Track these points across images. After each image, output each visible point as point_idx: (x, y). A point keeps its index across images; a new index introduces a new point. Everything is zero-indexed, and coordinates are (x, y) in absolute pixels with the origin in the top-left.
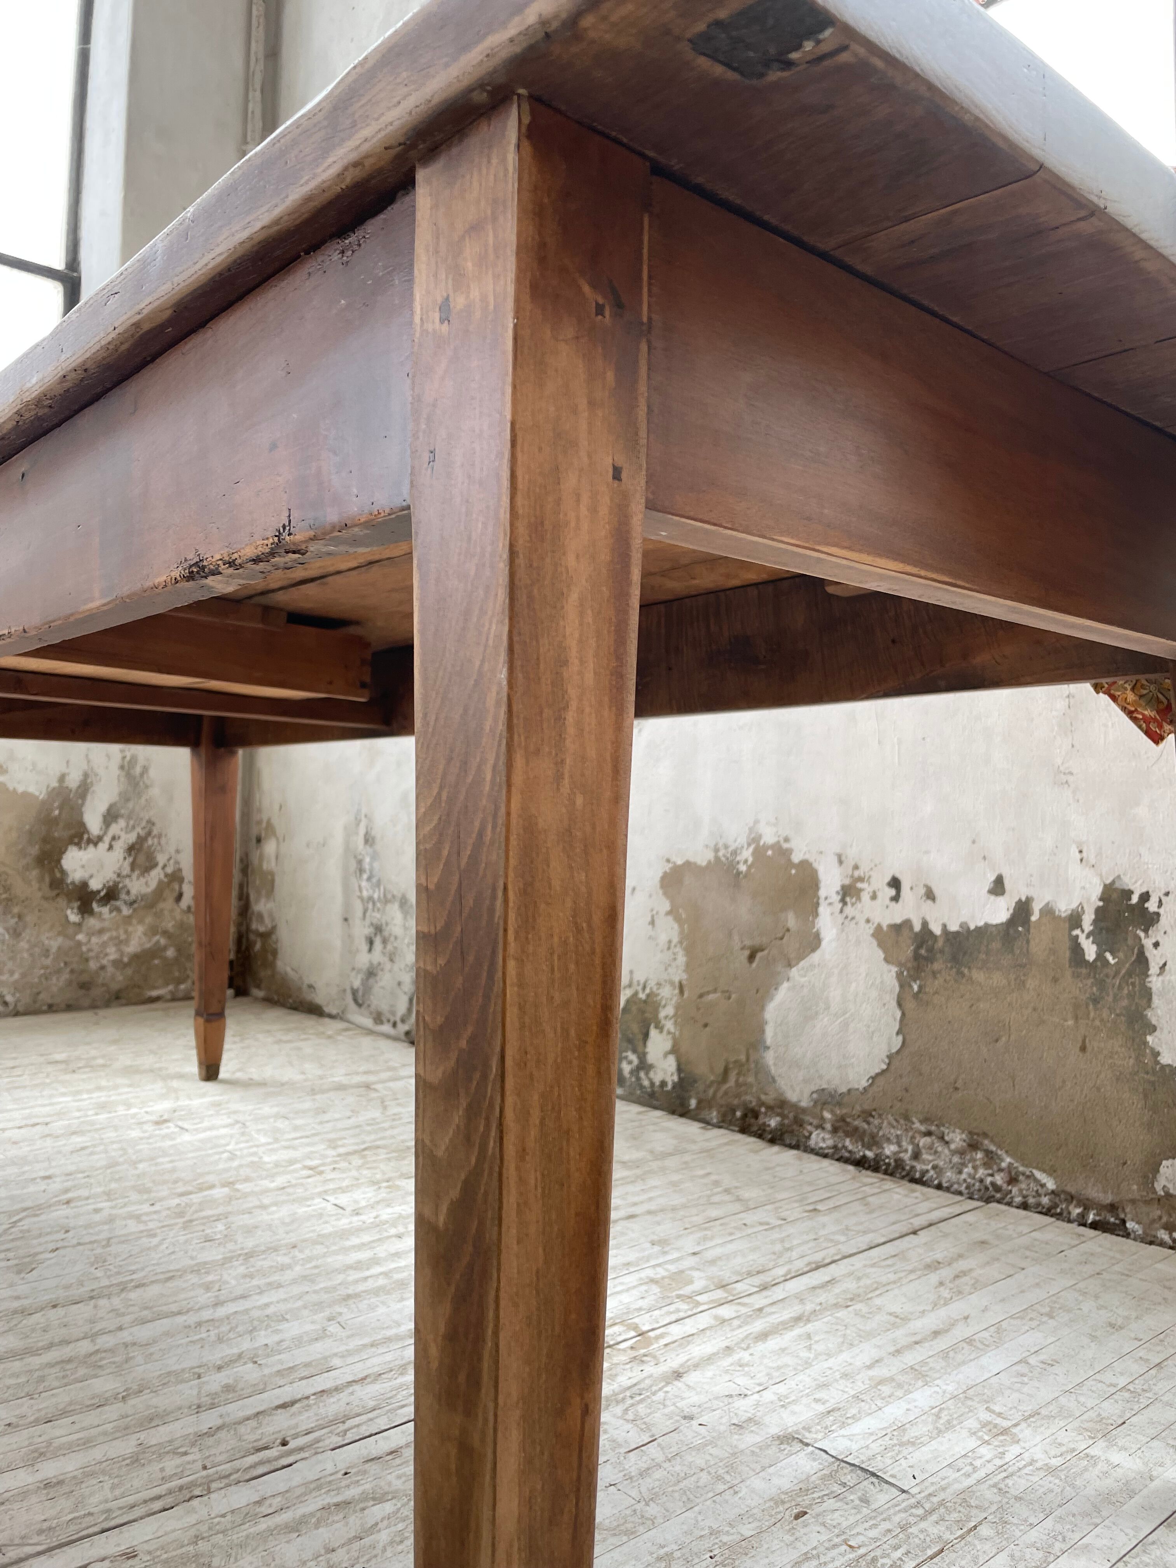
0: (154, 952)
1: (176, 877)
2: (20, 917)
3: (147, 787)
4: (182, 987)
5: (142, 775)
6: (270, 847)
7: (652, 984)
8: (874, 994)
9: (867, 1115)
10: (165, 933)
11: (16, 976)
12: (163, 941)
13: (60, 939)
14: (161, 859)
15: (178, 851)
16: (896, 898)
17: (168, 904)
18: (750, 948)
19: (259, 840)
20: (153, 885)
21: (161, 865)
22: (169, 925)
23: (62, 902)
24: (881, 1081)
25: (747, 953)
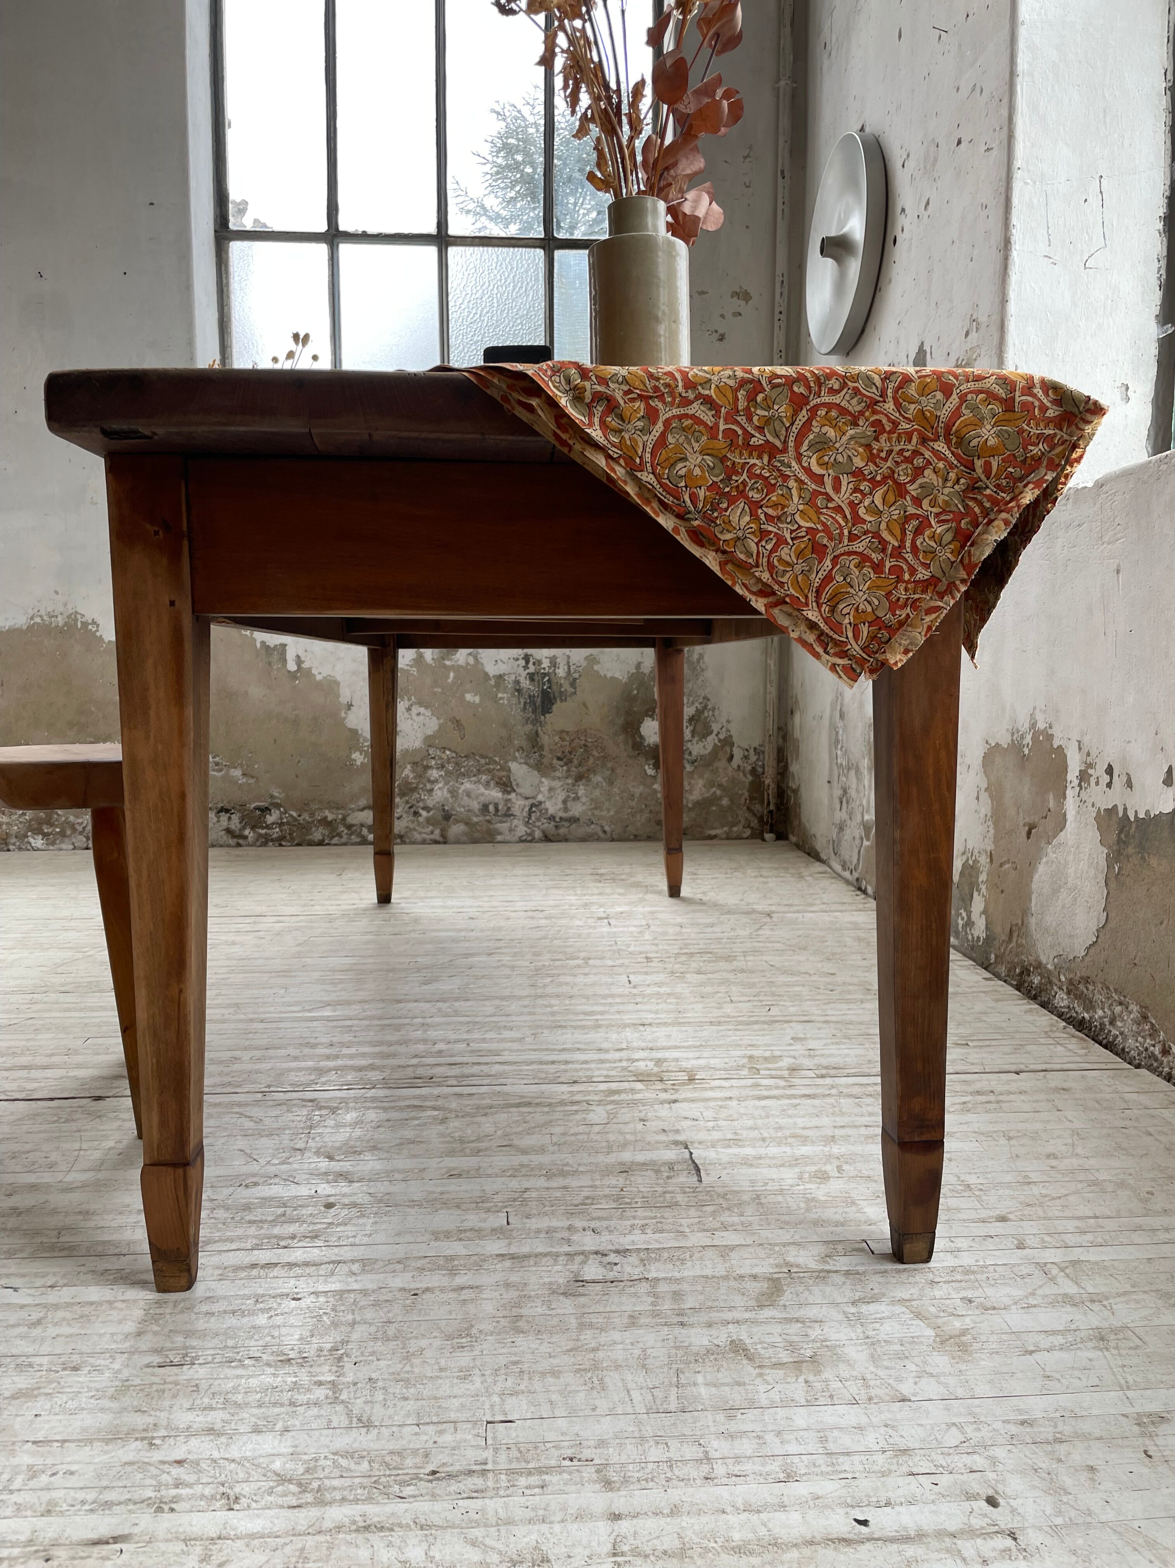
0: (712, 801)
1: (728, 742)
2: (613, 770)
3: (703, 670)
4: (735, 829)
5: (698, 661)
6: (797, 717)
7: (976, 852)
8: (1092, 872)
9: (1086, 980)
10: (720, 786)
11: (612, 813)
12: (718, 793)
13: (641, 787)
14: (715, 727)
15: (728, 721)
16: (1109, 785)
17: (722, 764)
18: (1029, 824)
19: (792, 713)
20: (710, 748)
21: (715, 732)
22: (724, 781)
23: (642, 759)
24: (1092, 951)
25: (1027, 828)
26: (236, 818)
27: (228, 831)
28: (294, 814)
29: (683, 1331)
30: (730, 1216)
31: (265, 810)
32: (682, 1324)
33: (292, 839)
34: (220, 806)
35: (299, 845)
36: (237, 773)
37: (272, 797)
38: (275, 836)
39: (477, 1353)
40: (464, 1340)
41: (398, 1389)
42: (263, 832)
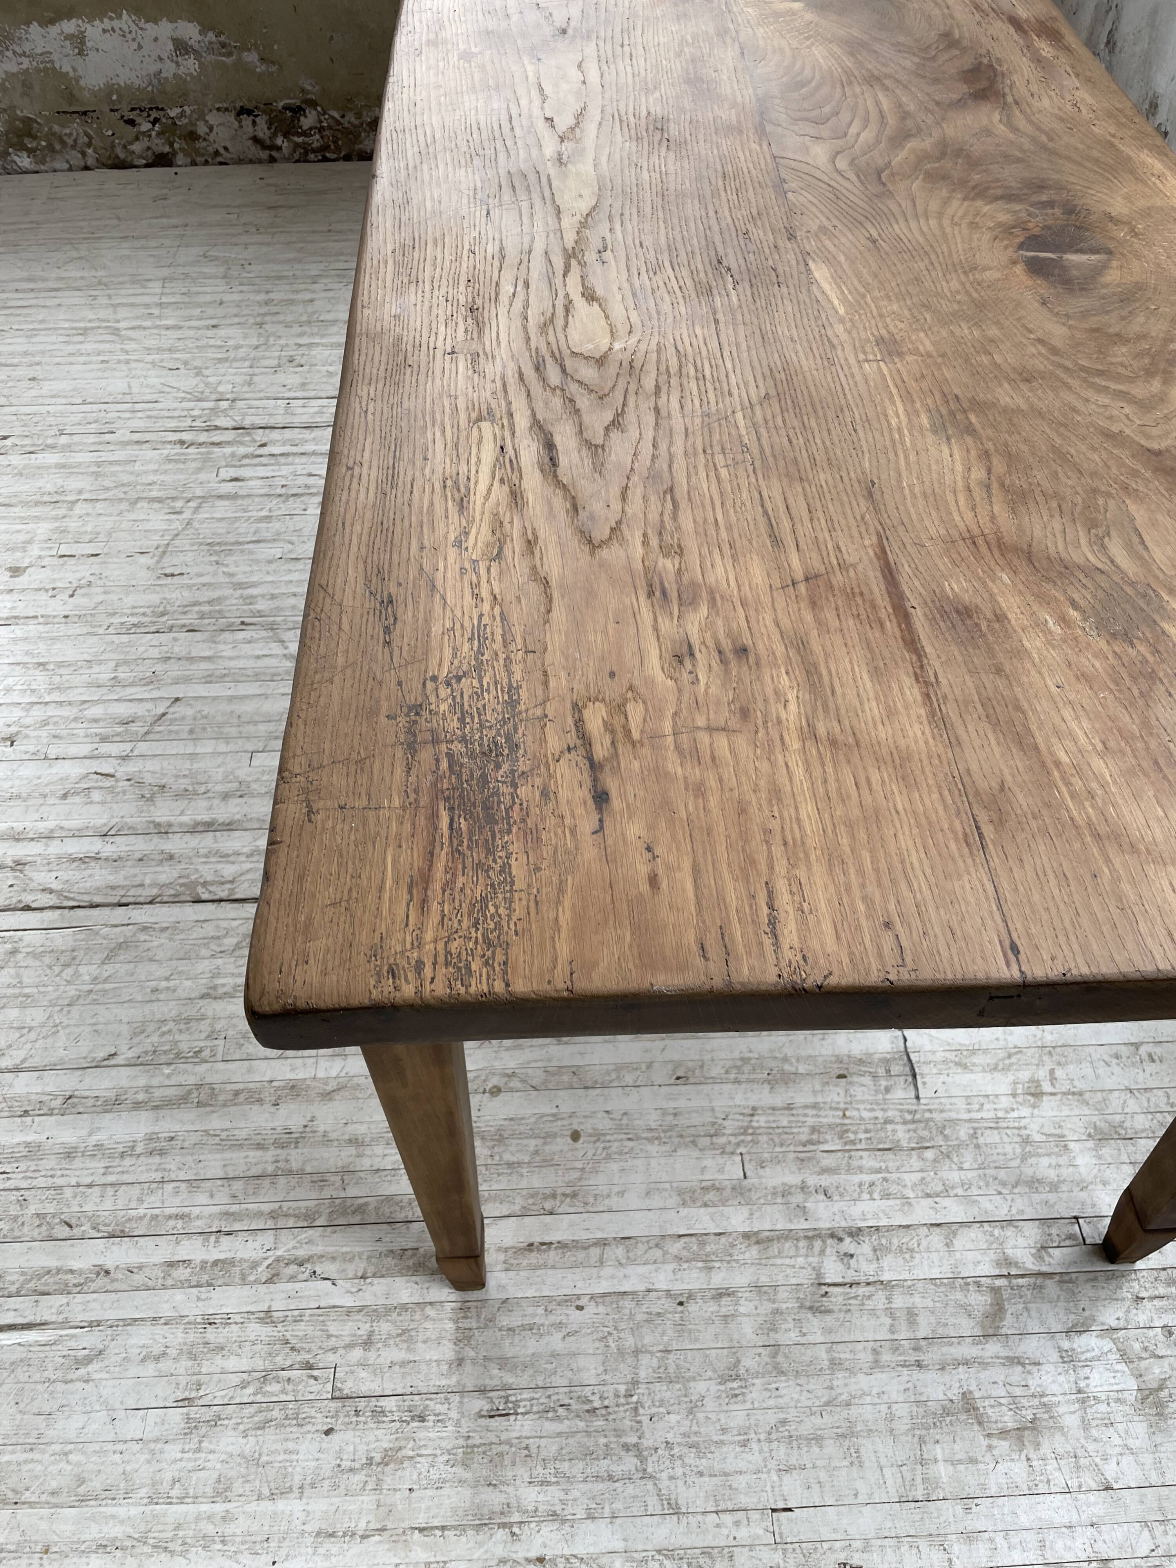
26: (262, 121)
27: (255, 140)
28: (336, 115)
29: (921, 1376)
30: (951, 1169)
31: (297, 111)
32: (919, 1365)
33: (338, 149)
34: (238, 105)
35: (347, 158)
36: (252, 57)
37: (303, 90)
38: (315, 145)
39: (749, 1405)
40: (735, 1385)
41: (691, 1458)
42: (300, 140)
